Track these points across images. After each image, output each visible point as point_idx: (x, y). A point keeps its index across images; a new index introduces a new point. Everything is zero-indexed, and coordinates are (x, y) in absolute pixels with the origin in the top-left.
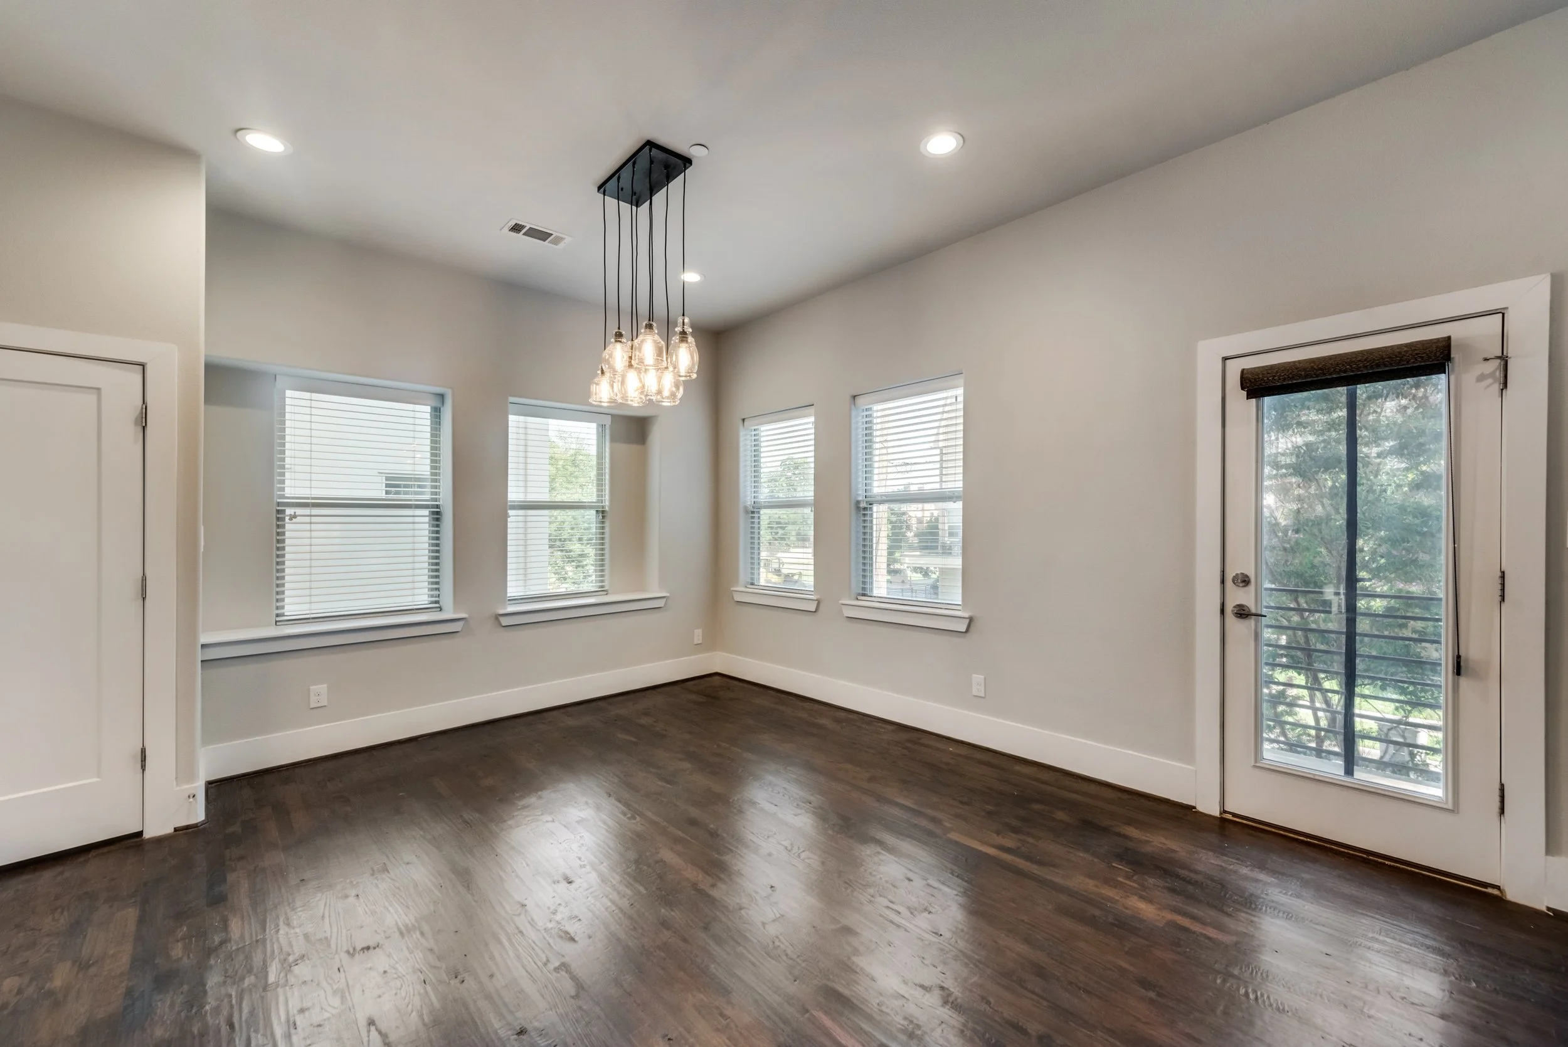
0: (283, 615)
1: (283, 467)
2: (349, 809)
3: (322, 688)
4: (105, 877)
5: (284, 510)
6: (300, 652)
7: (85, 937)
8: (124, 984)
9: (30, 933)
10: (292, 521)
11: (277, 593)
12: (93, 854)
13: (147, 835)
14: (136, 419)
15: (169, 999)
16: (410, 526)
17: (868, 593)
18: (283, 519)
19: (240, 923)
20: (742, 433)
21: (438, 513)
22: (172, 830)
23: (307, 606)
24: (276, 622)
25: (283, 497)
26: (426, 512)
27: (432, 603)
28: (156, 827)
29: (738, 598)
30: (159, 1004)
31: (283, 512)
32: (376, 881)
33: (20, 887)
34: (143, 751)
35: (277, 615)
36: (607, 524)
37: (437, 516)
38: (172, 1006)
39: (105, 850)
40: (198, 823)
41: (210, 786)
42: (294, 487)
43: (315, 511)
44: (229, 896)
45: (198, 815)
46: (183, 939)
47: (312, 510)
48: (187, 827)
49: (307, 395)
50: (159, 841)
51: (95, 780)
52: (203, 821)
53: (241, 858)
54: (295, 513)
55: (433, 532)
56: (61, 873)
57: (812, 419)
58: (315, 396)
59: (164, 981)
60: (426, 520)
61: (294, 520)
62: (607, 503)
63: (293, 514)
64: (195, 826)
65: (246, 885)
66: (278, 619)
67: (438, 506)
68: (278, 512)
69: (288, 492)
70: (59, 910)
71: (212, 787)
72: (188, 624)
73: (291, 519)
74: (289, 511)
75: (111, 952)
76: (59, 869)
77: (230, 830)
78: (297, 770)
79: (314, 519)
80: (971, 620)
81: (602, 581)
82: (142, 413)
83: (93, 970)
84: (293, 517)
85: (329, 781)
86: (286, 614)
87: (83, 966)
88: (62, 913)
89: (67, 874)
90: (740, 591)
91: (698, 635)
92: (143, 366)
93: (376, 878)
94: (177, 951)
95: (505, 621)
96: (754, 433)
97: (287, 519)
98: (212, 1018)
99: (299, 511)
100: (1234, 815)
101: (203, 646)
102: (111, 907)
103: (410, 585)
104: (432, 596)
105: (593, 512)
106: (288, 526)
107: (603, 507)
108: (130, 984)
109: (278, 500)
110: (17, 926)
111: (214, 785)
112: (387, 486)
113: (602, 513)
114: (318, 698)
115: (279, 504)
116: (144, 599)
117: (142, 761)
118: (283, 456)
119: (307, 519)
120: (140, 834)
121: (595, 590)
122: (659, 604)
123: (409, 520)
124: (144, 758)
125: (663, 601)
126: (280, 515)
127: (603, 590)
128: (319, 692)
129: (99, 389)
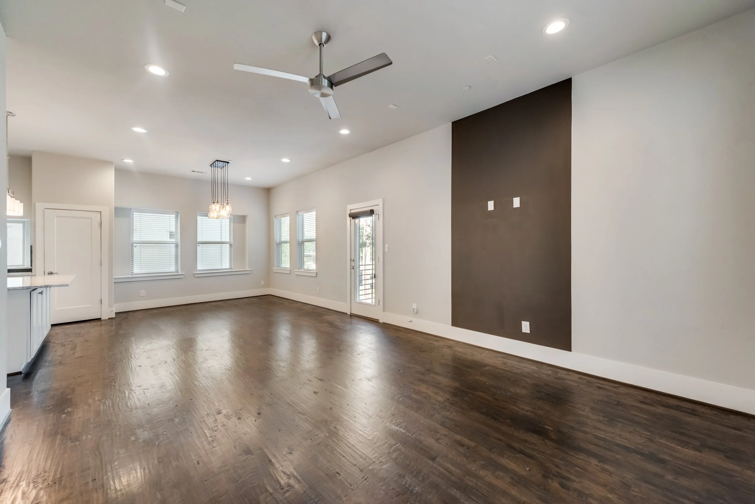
1: (133, 229)
5: (133, 245)
6: (137, 281)
11: (132, 267)
13: (102, 319)
14: (99, 225)
16: (169, 249)
17: (302, 268)
18: (133, 247)
20: (275, 220)
21: (177, 245)
22: (108, 319)
23: (140, 270)
25: (133, 241)
26: (174, 245)
27: (176, 270)
28: (104, 317)
29: (274, 271)
34: (101, 300)
35: (132, 273)
36: (232, 248)
37: (177, 246)
42: (136, 238)
43: (142, 245)
45: (113, 316)
48: (111, 318)
49: (139, 214)
51: (91, 305)
55: (176, 250)
57: (289, 217)
58: (141, 214)
60: (174, 247)
61: (136, 247)
62: (232, 242)
64: (113, 318)
67: (177, 243)
68: (132, 245)
69: (134, 240)
72: (111, 273)
74: (135, 245)
79: (141, 247)
80: (317, 273)
81: (231, 266)
82: (100, 223)
84: (136, 246)
86: (134, 272)
90: (275, 269)
91: (262, 283)
92: (101, 212)
95: (196, 276)
96: (279, 220)
97: (134, 247)
99: (137, 245)
100: (353, 314)
101: (114, 278)
103: (169, 265)
104: (176, 269)
105: (228, 244)
106: (134, 249)
107: (231, 243)
112: (170, 236)
113: (231, 245)
114: (142, 294)
115: (132, 243)
116: (101, 265)
119: (140, 247)
120: (101, 319)
121: (228, 268)
122: (249, 272)
123: (169, 247)
124: (101, 302)
125: (250, 271)
126: (132, 246)
127: (231, 268)
128: (143, 292)
129: (91, 218)
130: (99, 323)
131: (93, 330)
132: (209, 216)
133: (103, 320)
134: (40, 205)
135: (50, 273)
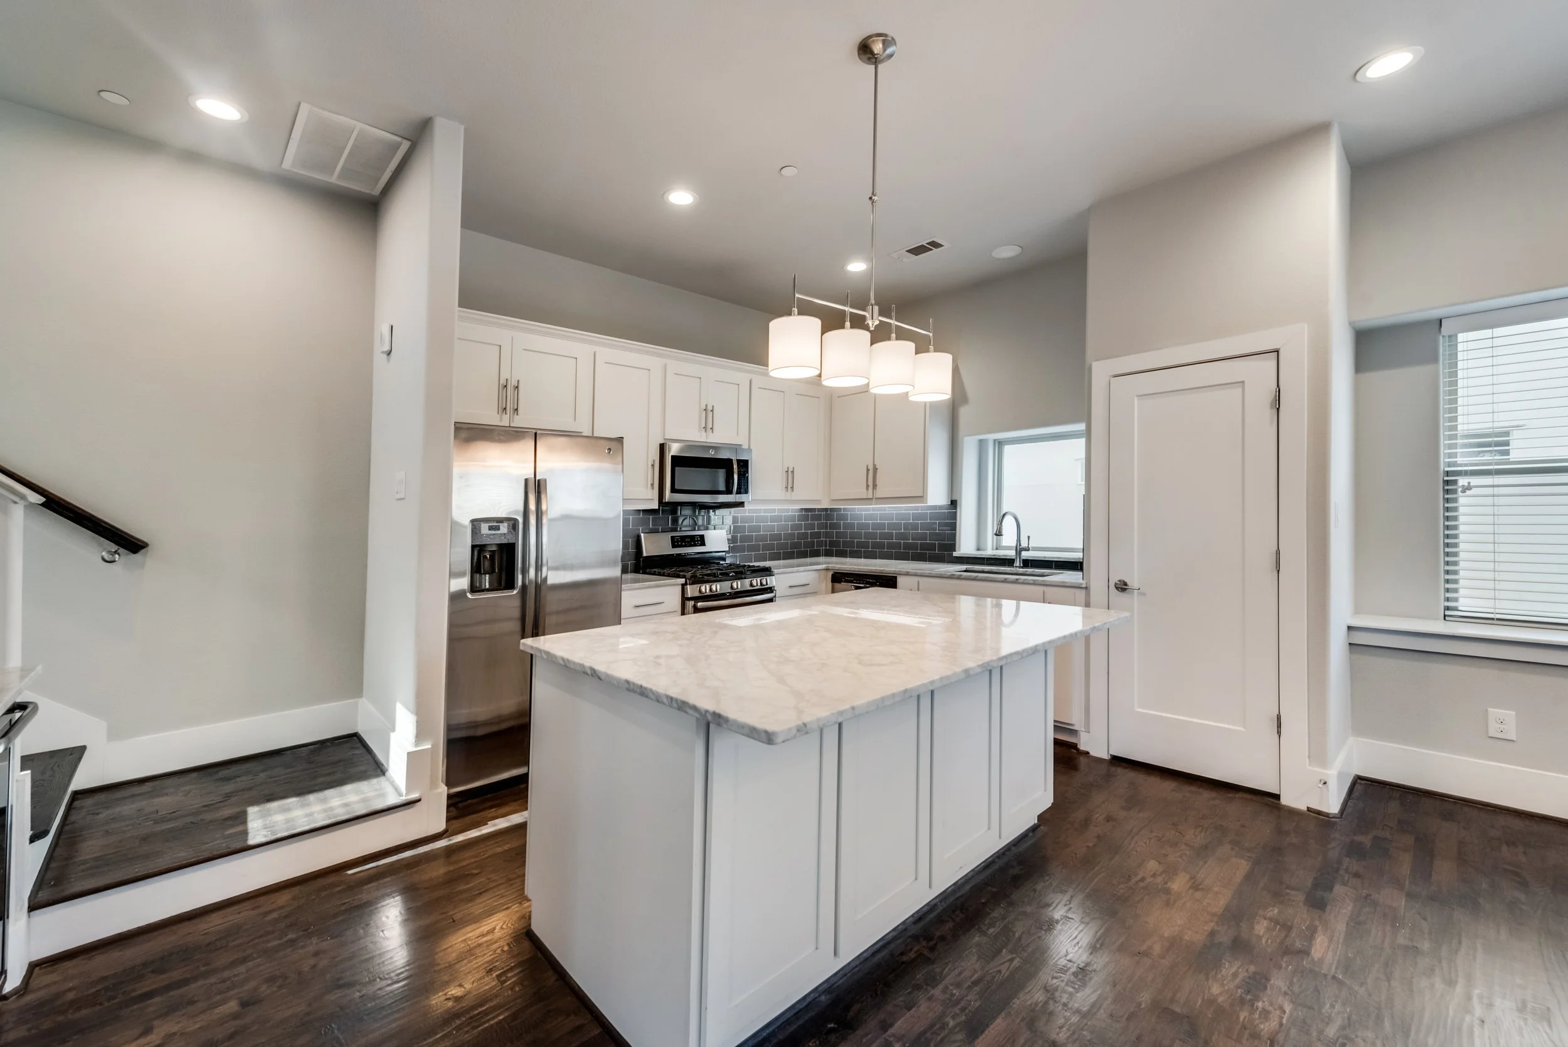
0: (1456, 609)
2: (1522, 897)
3: (1509, 715)
4: (1239, 821)
6: (1481, 660)
7: (1205, 863)
8: (1212, 924)
9: (1177, 834)
10: (1466, 493)
11: (1447, 582)
12: (1240, 795)
13: (1283, 801)
14: (1272, 401)
15: (1236, 966)
18: (1454, 492)
19: (1326, 944)
22: (1306, 808)
23: (1491, 603)
24: (1445, 616)
25: (1453, 464)
28: (1294, 798)
30: (1227, 964)
31: (1455, 482)
32: (1522, 1023)
33: (1187, 794)
34: (1279, 718)
35: (1447, 608)
38: (1235, 975)
39: (1249, 796)
40: (1331, 814)
41: (1359, 781)
43: (1498, 481)
44: (1329, 907)
45: (1332, 804)
46: (1270, 919)
47: (1495, 479)
48: (1319, 813)
49: (1487, 333)
50: (1292, 812)
51: (1242, 729)
52: (1335, 814)
53: (1357, 875)
54: (1469, 483)
56: (1214, 799)
58: (1499, 331)
59: (1240, 946)
61: (1468, 492)
63: (1466, 484)
64: (1327, 815)
65: (1350, 908)
66: (1447, 613)
68: (1447, 483)
69: (1456, 459)
70: (1200, 828)
71: (1361, 784)
72: (1318, 602)
73: (1464, 491)
74: (1462, 481)
75: (1216, 889)
76: (1214, 794)
77: (1359, 838)
78: (1466, 809)
79: (1498, 491)
82: (1276, 396)
83: (1198, 895)
84: (1469, 487)
85: (1508, 844)
86: (1460, 608)
87: (1196, 887)
88: (1201, 832)
89: (1217, 802)
92: (1277, 352)
93: (1525, 1019)
94: (1261, 927)
97: (1459, 491)
98: (1260, 1018)
99: (1475, 481)
101: (1350, 628)
102: (1232, 849)
106: (1460, 498)
108: (1216, 928)
109: (1447, 469)
110: (1173, 824)
111: (1363, 782)
114: (1501, 726)
115: (1448, 473)
116: (1278, 571)
117: (1278, 727)
118: (1453, 415)
119: (1487, 490)
120: (1276, 796)
124: (1279, 726)
126: (1449, 485)
128: (1504, 720)
129: (1243, 382)
133: (1288, 809)
134: (1100, 371)
135: (1122, 587)
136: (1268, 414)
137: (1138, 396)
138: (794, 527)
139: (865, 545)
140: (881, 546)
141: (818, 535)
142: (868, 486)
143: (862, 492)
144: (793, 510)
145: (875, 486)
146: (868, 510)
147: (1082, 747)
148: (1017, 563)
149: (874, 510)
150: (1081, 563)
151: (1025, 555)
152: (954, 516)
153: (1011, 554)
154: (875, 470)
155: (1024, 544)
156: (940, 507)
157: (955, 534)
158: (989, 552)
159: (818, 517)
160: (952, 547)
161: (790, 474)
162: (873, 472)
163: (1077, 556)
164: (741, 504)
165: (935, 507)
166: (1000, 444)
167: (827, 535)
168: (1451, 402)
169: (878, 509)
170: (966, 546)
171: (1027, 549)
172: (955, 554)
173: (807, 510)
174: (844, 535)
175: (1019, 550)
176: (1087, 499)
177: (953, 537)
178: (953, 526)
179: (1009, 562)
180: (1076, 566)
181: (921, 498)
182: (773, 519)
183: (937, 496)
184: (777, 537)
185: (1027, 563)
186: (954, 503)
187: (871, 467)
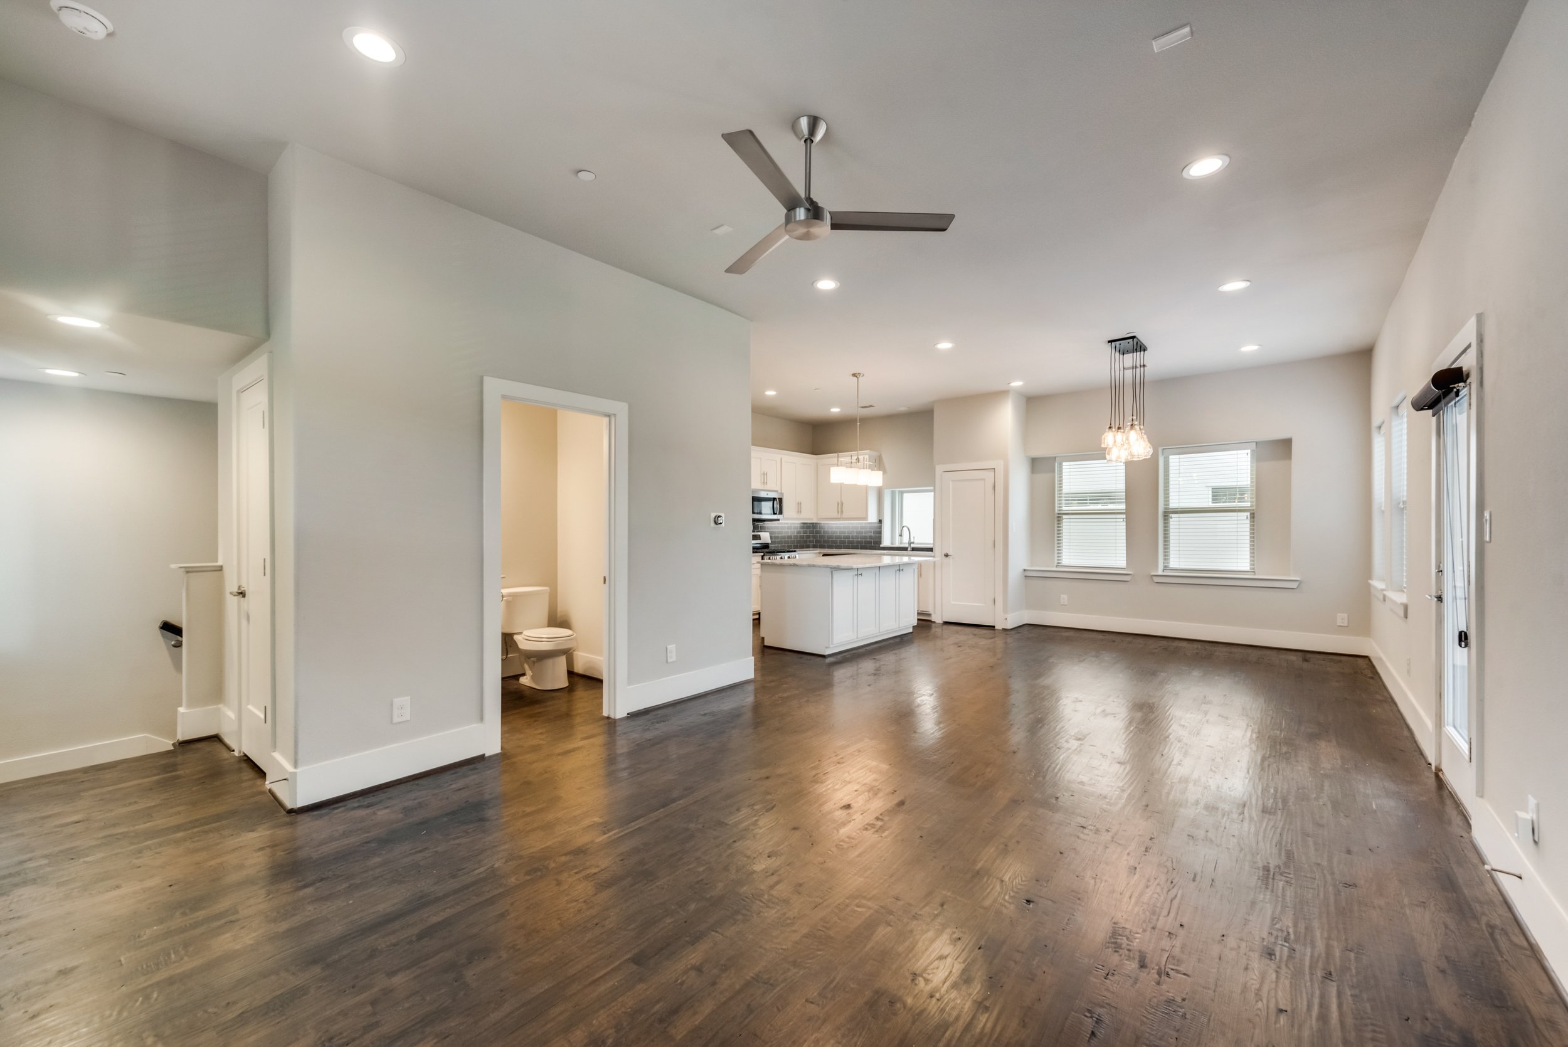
0: (1061, 561)
3: (1066, 596)
6: (1057, 579)
11: (1058, 553)
12: (983, 628)
13: (996, 628)
14: (993, 487)
16: (1114, 524)
18: (1061, 520)
20: (1377, 439)
22: (1001, 629)
24: (1057, 566)
26: (1123, 516)
28: (998, 626)
29: (1371, 590)
31: (1062, 517)
34: (994, 599)
36: (1257, 523)
39: (986, 628)
40: (1008, 629)
41: (1027, 625)
49: (1072, 464)
51: (975, 603)
60: (1121, 521)
61: (1068, 521)
62: (1255, 510)
66: (1058, 563)
73: (1066, 521)
74: (1066, 517)
76: (974, 628)
81: (1254, 565)
82: (994, 485)
84: (1069, 519)
86: (1063, 561)
90: (1372, 583)
91: (1342, 619)
92: (994, 469)
95: (1164, 579)
97: (1063, 520)
99: (1072, 517)
103: (1116, 555)
105: (1247, 514)
106: (1063, 523)
113: (1253, 516)
114: (1064, 600)
115: (1059, 514)
116: (995, 548)
119: (1072, 520)
120: (994, 627)
121: (1248, 569)
122: (1294, 585)
123: (1114, 520)
124: (995, 602)
125: (1297, 583)
126: (1059, 518)
127: (1253, 571)
128: (1064, 598)
129: (984, 479)
130: (992, 632)
131: (982, 640)
132: (1107, 457)
133: (997, 630)
134: (939, 469)
135: (946, 555)
136: (992, 491)
137: (952, 481)
138: (799, 532)
139: (835, 542)
140: (844, 542)
141: (808, 537)
142: (838, 512)
143: (835, 515)
144: (797, 524)
145: (842, 512)
146: (837, 524)
147: (933, 620)
148: (909, 549)
149: (840, 524)
150: (932, 549)
151: (912, 545)
152: (880, 527)
153: (907, 545)
154: (842, 504)
155: (912, 541)
156: (874, 523)
157: (881, 536)
158: (897, 545)
159: (808, 527)
160: (880, 542)
161: (799, 504)
162: (841, 505)
163: (931, 546)
164: (778, 520)
165: (871, 523)
166: (902, 493)
167: (814, 537)
168: (1060, 487)
169: (842, 524)
170: (886, 542)
171: (913, 543)
172: (881, 546)
173: (804, 523)
174: (824, 537)
175: (910, 543)
176: (934, 520)
177: (880, 538)
178: (880, 533)
179: (905, 549)
180: (931, 550)
181: (866, 518)
182: (789, 528)
183: (873, 518)
184: (790, 537)
185: (914, 549)
186: (880, 521)
187: (840, 502)
